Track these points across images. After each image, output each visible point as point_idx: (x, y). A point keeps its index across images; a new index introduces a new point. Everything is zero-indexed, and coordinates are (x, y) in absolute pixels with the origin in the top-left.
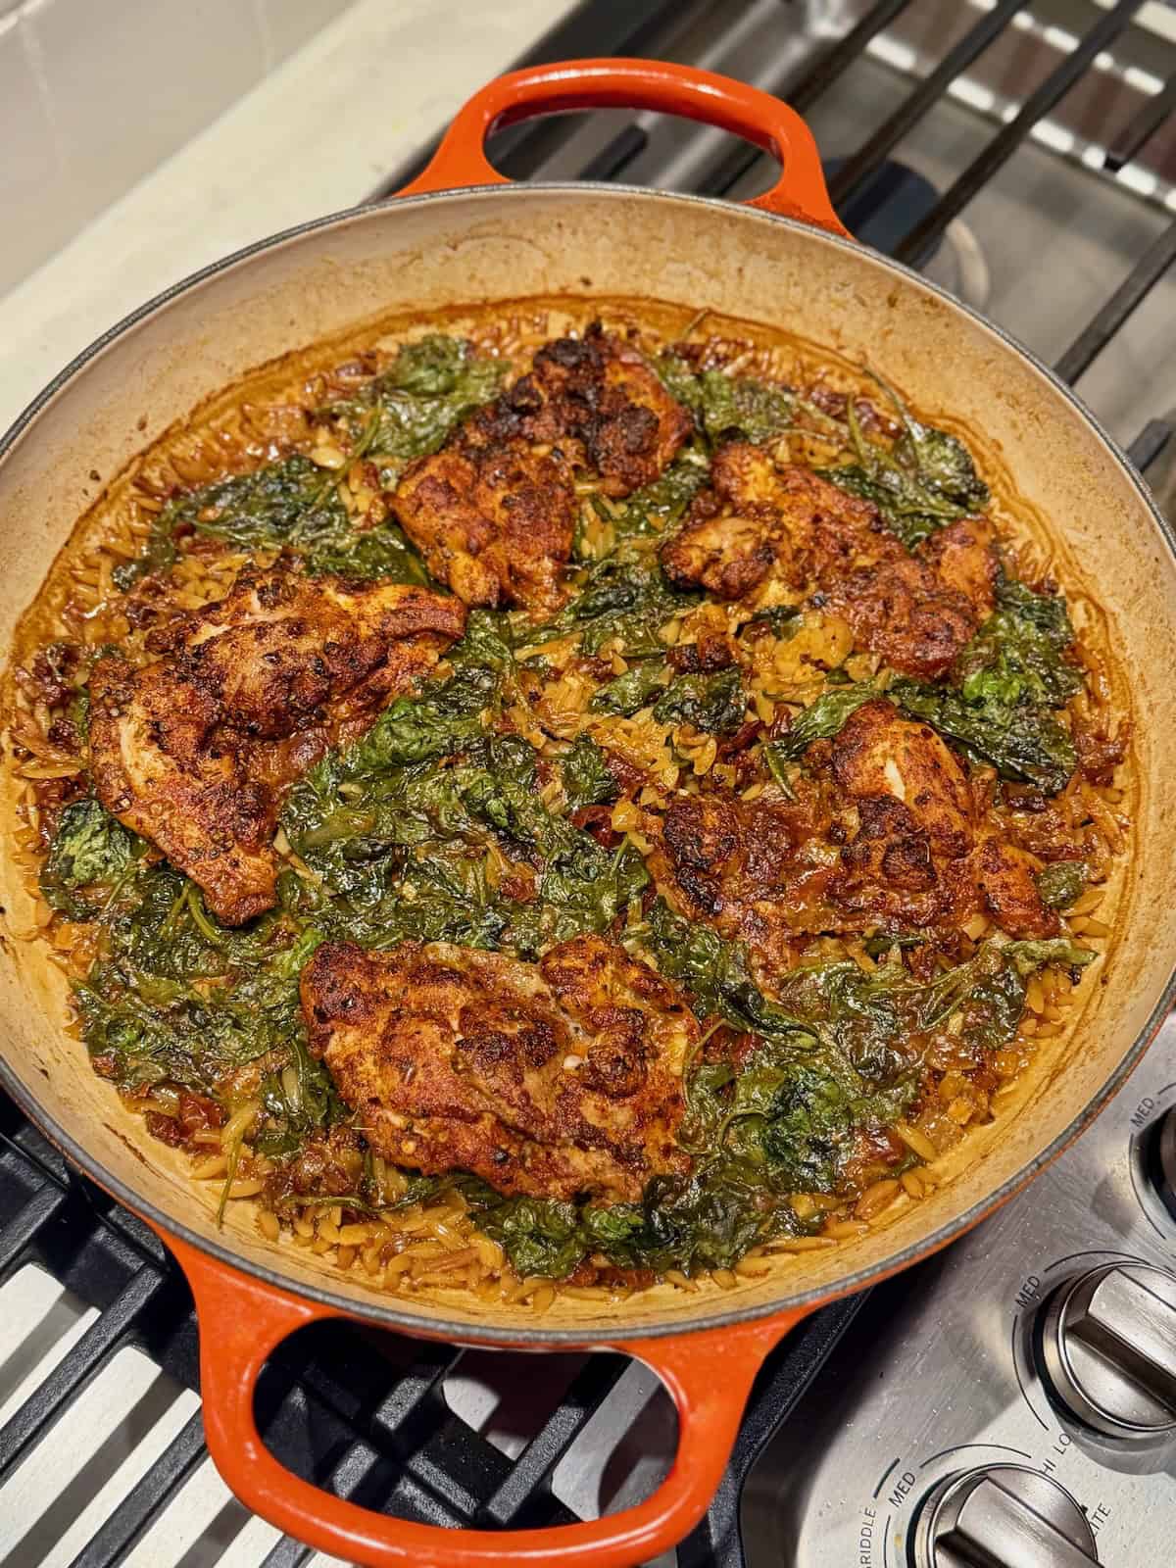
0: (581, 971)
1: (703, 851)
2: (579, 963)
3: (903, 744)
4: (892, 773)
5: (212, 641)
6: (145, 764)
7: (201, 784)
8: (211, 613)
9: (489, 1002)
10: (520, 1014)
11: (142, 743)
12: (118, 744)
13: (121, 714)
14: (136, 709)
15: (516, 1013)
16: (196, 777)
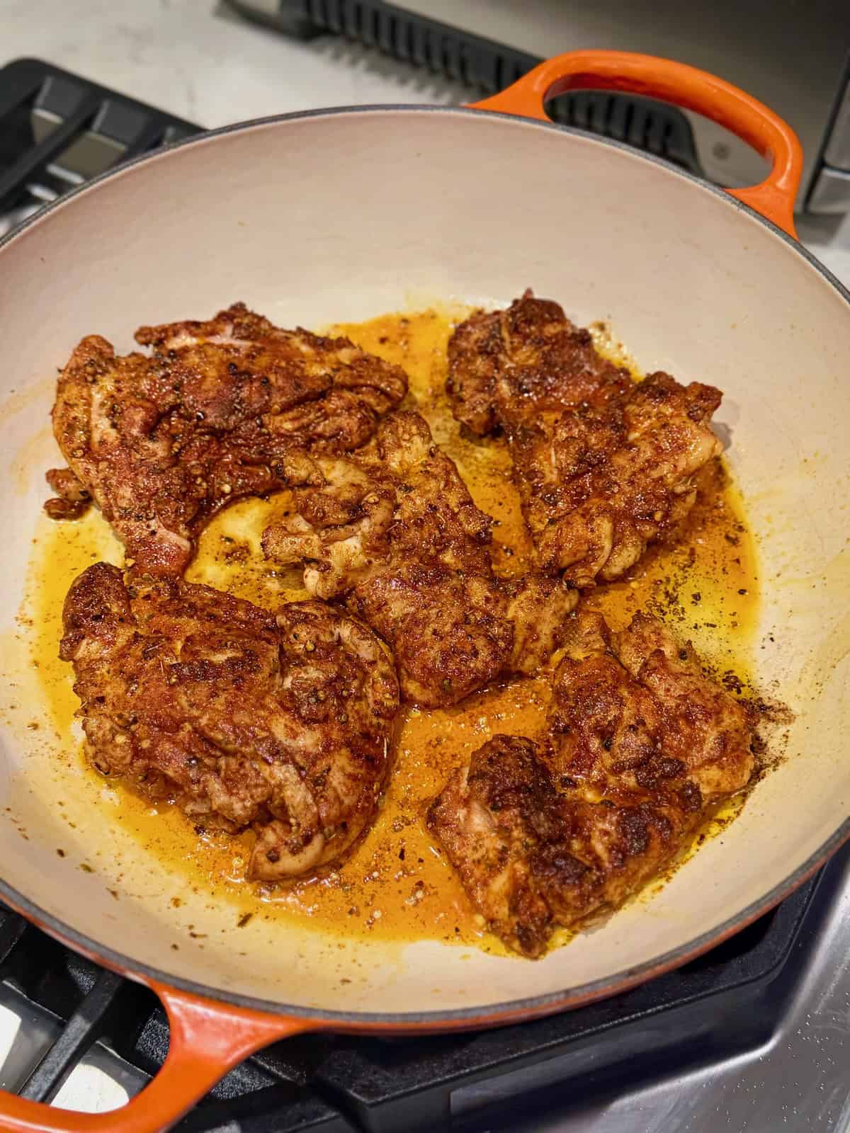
6: (102, 428)
7: (138, 456)
8: (193, 326)
9: (213, 634)
10: (232, 644)
11: (104, 411)
12: (89, 404)
13: (94, 381)
14: (108, 383)
15: (229, 643)
16: (135, 450)
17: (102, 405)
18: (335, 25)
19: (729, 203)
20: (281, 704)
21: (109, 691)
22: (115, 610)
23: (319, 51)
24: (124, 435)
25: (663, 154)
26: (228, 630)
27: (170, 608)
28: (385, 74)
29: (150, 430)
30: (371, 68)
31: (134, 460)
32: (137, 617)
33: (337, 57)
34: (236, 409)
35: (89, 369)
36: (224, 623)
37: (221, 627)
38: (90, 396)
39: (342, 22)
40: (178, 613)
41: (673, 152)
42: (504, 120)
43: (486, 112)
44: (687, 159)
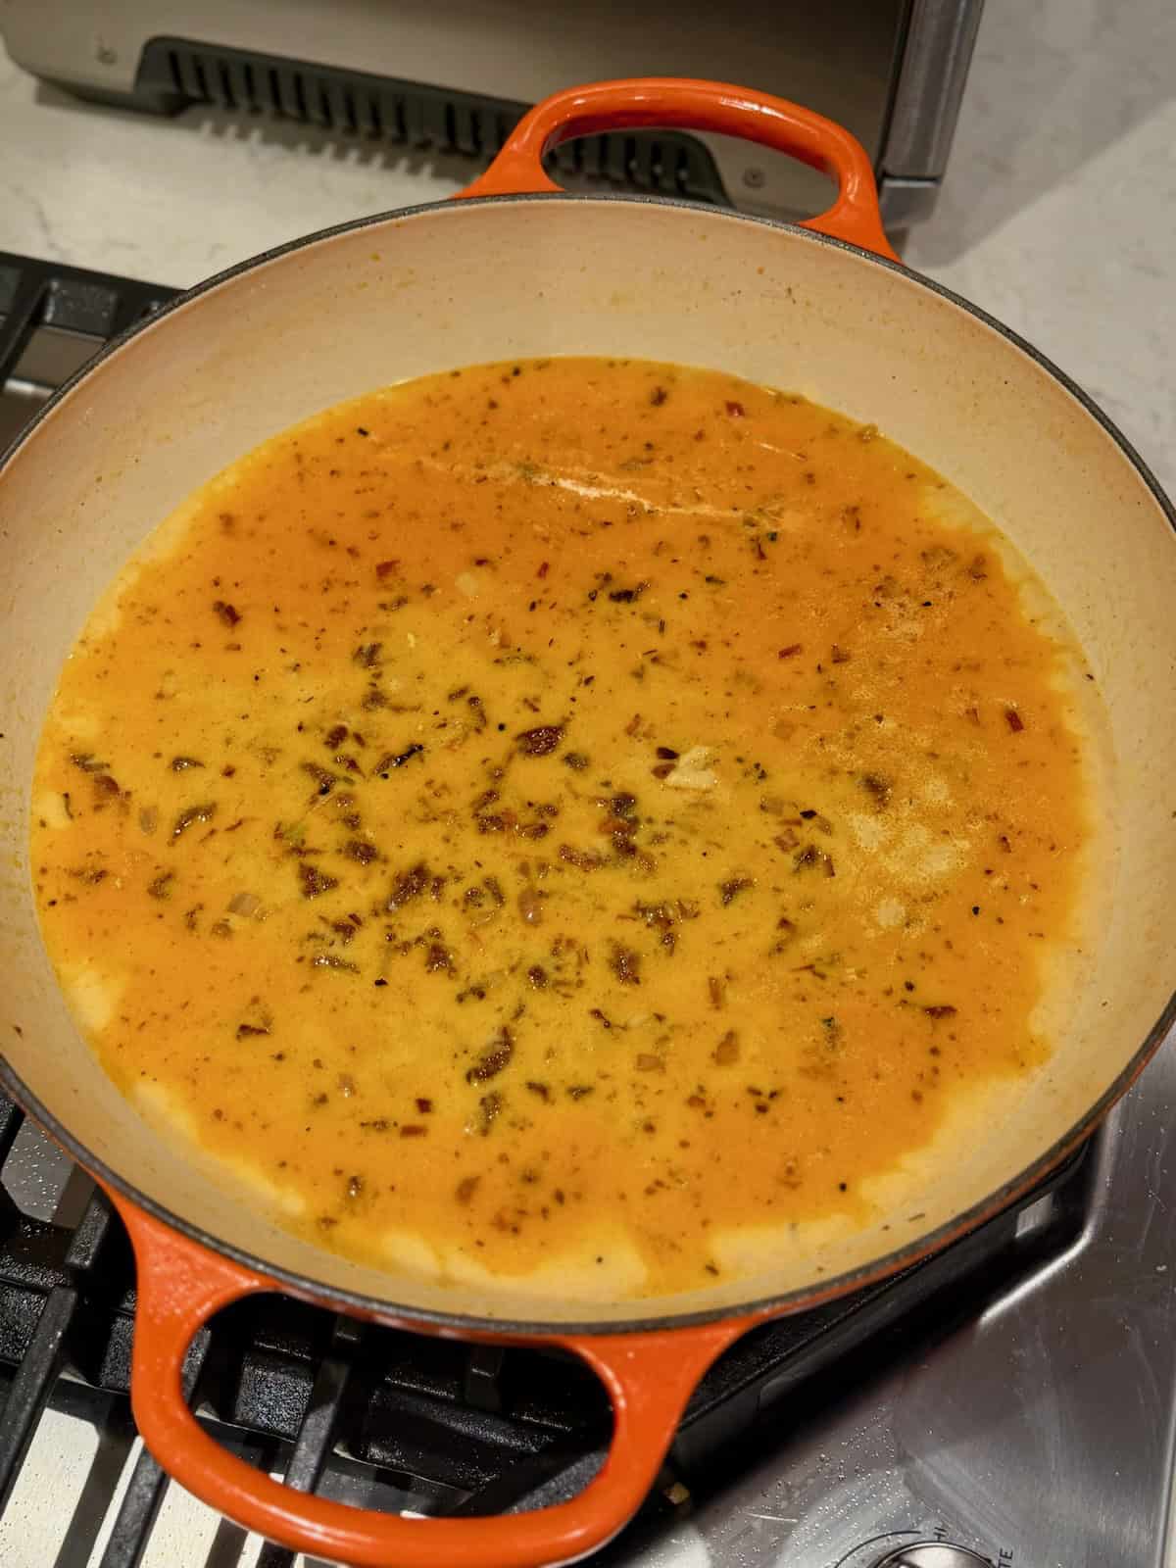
18: (193, 91)
19: (809, 239)
23: (195, 126)
25: (681, 192)
28: (290, 144)
30: (267, 140)
33: (219, 131)
39: (202, 85)
41: (690, 188)
42: (509, 203)
43: (483, 198)
44: (712, 194)
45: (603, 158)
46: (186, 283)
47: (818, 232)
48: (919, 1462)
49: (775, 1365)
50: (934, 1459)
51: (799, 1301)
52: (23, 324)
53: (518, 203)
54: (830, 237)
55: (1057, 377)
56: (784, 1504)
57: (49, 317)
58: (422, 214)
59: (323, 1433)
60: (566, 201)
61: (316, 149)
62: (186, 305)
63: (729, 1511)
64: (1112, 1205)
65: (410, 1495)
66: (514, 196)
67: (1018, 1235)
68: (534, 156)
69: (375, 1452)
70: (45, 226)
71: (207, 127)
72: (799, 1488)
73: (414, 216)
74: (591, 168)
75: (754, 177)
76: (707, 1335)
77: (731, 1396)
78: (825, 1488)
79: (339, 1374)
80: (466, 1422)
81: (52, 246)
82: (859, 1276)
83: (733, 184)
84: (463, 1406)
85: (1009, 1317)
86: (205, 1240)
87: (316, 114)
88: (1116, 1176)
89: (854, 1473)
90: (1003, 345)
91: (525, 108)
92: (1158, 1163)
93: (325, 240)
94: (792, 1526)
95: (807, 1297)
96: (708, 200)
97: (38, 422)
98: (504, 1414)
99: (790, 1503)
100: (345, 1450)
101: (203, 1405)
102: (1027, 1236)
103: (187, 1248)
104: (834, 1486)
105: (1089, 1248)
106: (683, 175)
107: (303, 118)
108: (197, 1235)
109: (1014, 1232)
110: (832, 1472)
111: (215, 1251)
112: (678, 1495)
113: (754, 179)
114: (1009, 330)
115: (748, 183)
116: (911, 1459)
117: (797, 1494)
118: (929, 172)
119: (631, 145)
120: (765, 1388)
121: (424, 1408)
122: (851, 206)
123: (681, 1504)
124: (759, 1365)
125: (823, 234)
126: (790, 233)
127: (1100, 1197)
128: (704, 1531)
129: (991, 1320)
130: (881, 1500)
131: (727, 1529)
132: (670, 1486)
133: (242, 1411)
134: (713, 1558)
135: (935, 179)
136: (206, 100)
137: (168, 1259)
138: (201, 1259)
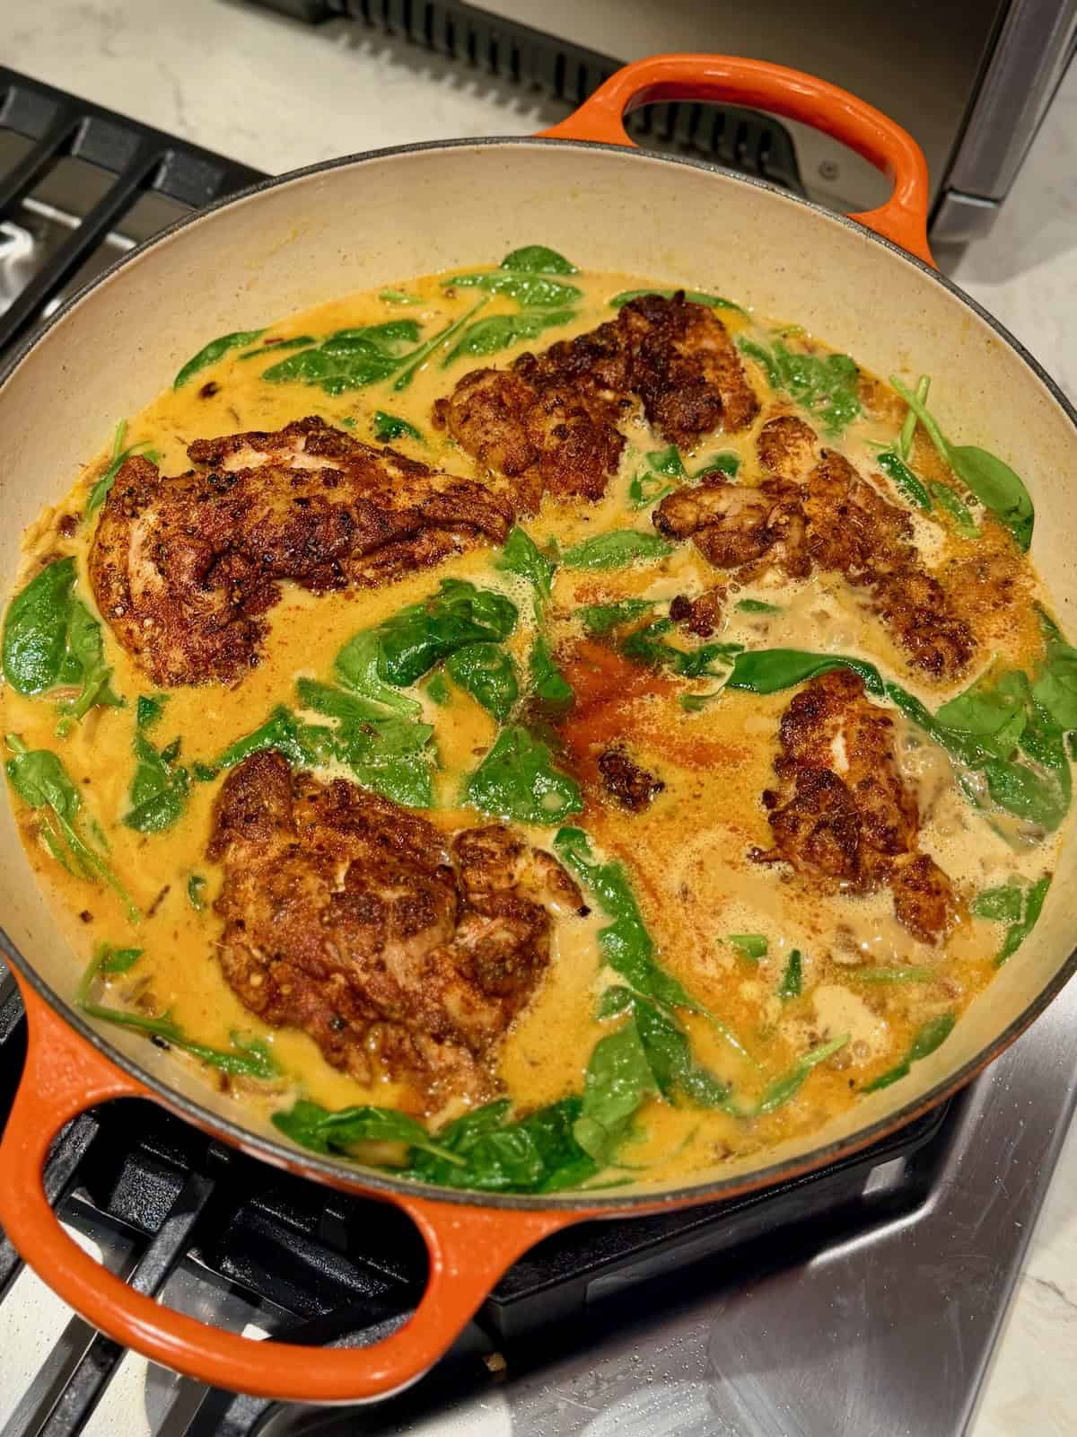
0: (493, 855)
1: (632, 788)
2: (494, 846)
3: (858, 726)
4: (838, 747)
5: (247, 473)
6: (145, 575)
7: (191, 611)
8: (257, 439)
9: (383, 862)
10: (405, 880)
11: (146, 553)
12: (126, 545)
13: (135, 515)
14: (150, 517)
15: (402, 879)
16: (187, 603)
17: (144, 544)
18: (355, 10)
19: (854, 231)
20: (459, 971)
21: (250, 913)
22: (274, 809)
24: (172, 583)
25: (759, 172)
26: (401, 860)
27: (337, 820)
29: (203, 576)
31: (186, 616)
32: (298, 823)
34: (310, 551)
35: (127, 500)
36: (399, 850)
37: (393, 855)
38: (128, 533)
40: (346, 828)
41: (771, 170)
42: (584, 149)
43: (561, 140)
44: (787, 177)
45: (693, 129)
46: (275, 171)
47: (863, 226)
48: (725, 1382)
49: (606, 1263)
50: (739, 1382)
51: (623, 1207)
52: (133, 186)
53: (592, 150)
54: (873, 232)
55: (1059, 400)
56: (590, 1394)
57: (159, 182)
58: (501, 145)
59: (179, 1238)
60: (637, 157)
61: (437, 77)
62: (269, 190)
63: (540, 1389)
64: (959, 1183)
65: (258, 1312)
66: (591, 143)
67: (866, 1192)
68: (616, 110)
69: (228, 1265)
70: (180, 103)
71: (344, 39)
72: (609, 1382)
73: (494, 146)
74: (681, 136)
75: (829, 169)
76: (530, 1221)
77: (557, 1283)
78: (631, 1387)
79: (205, 1188)
80: (318, 1255)
81: (182, 122)
82: (683, 1196)
83: (808, 173)
84: (315, 1240)
85: (837, 1265)
86: (95, 1040)
87: (440, 43)
88: (968, 1156)
89: (662, 1379)
90: (1015, 363)
91: (618, 65)
92: (1010, 1154)
93: (408, 154)
94: (594, 1415)
95: (629, 1206)
96: (783, 184)
97: (112, 271)
98: (350, 1255)
99: (597, 1394)
100: (199, 1257)
101: (79, 1190)
102: (874, 1195)
103: (75, 1042)
104: (640, 1386)
105: (928, 1218)
106: (765, 156)
107: (430, 46)
108: (87, 1033)
109: (863, 1187)
110: (641, 1374)
111: (100, 1050)
112: (495, 1364)
113: (828, 171)
114: (1023, 349)
115: (821, 172)
116: (719, 1378)
117: (605, 1386)
118: (995, 194)
119: (720, 118)
120: (592, 1283)
121: (278, 1234)
122: (902, 209)
123: (494, 1373)
124: (589, 1260)
125: (869, 229)
126: (840, 222)
127: (949, 1173)
128: (511, 1402)
129: (822, 1264)
130: (684, 1409)
131: (532, 1405)
132: (490, 1353)
133: (117, 1203)
134: (514, 1428)
135: (997, 201)
136: (345, 14)
137: (56, 1049)
138: (86, 1055)
